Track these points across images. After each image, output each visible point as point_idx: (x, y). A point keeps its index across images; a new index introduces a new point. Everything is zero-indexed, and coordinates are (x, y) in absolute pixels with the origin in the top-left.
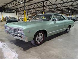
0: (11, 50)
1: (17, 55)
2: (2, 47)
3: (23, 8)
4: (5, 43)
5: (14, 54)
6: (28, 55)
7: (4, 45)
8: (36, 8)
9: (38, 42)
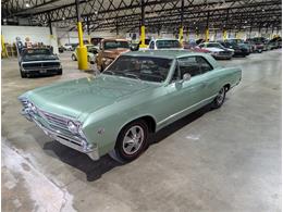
0: (52, 181)
1: (70, 198)
2: (21, 170)
3: (73, 8)
4: (29, 155)
5: (61, 192)
6: (101, 196)
7: (27, 162)
8: (119, 9)
9: (127, 151)
